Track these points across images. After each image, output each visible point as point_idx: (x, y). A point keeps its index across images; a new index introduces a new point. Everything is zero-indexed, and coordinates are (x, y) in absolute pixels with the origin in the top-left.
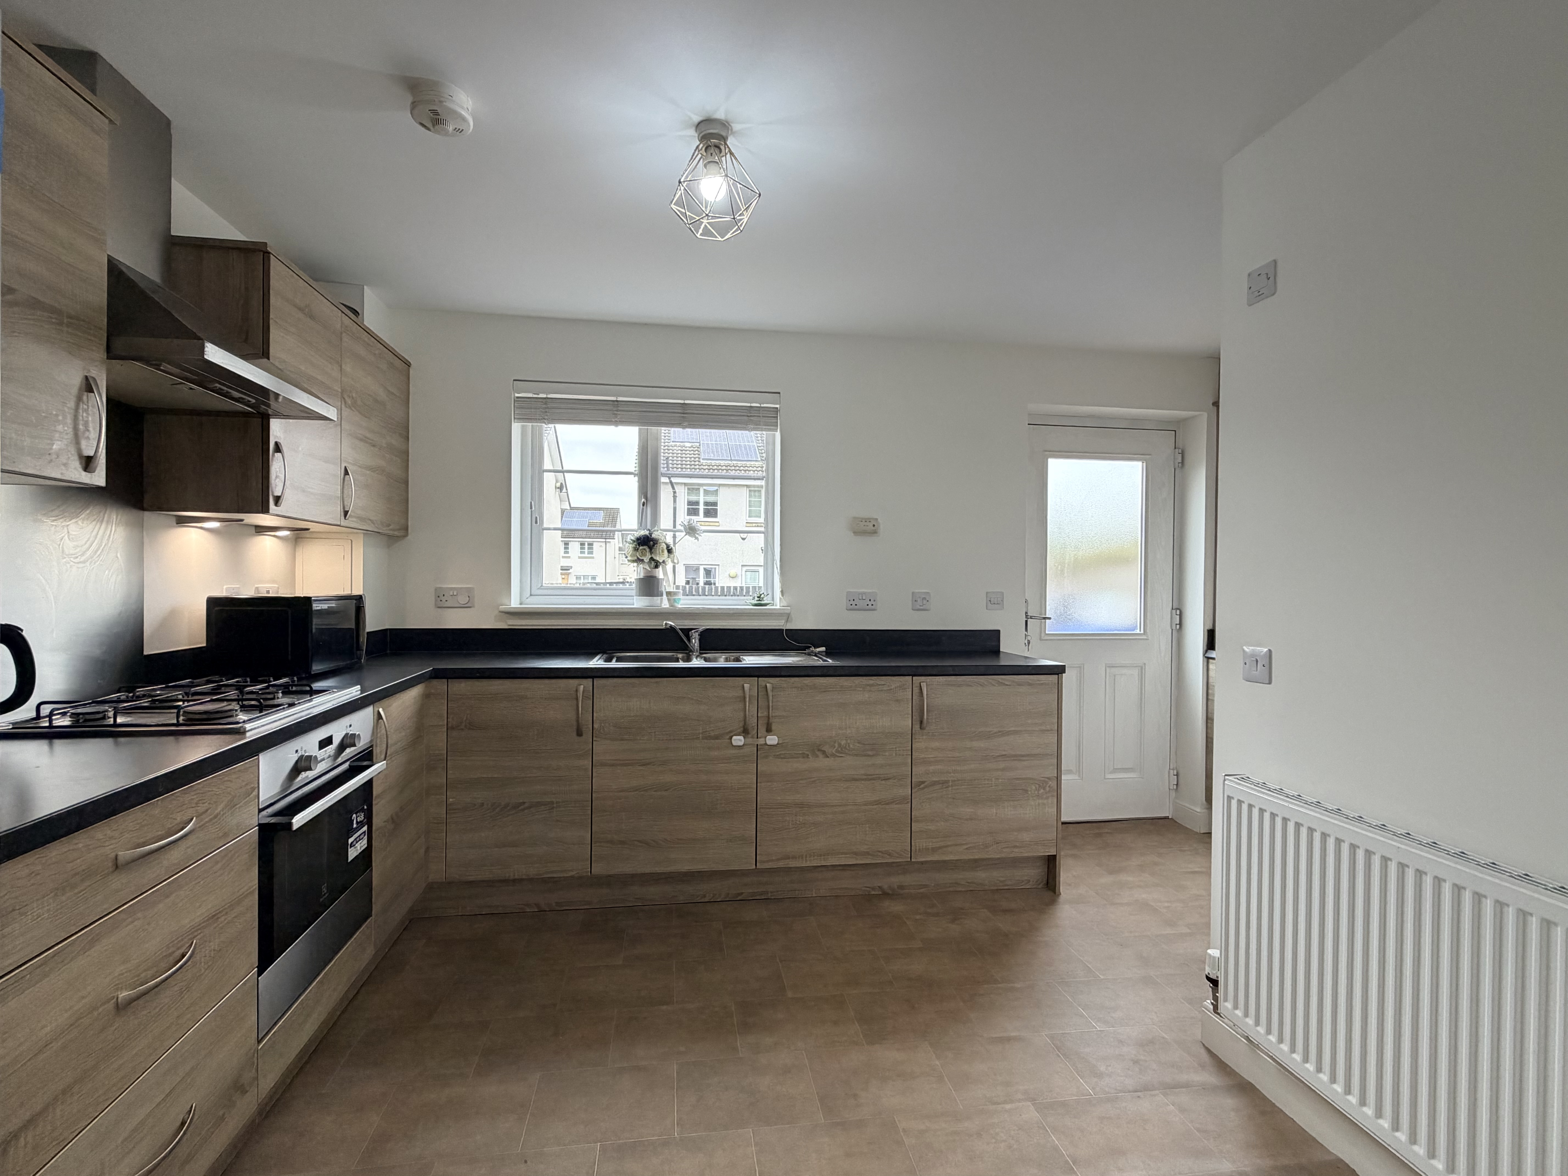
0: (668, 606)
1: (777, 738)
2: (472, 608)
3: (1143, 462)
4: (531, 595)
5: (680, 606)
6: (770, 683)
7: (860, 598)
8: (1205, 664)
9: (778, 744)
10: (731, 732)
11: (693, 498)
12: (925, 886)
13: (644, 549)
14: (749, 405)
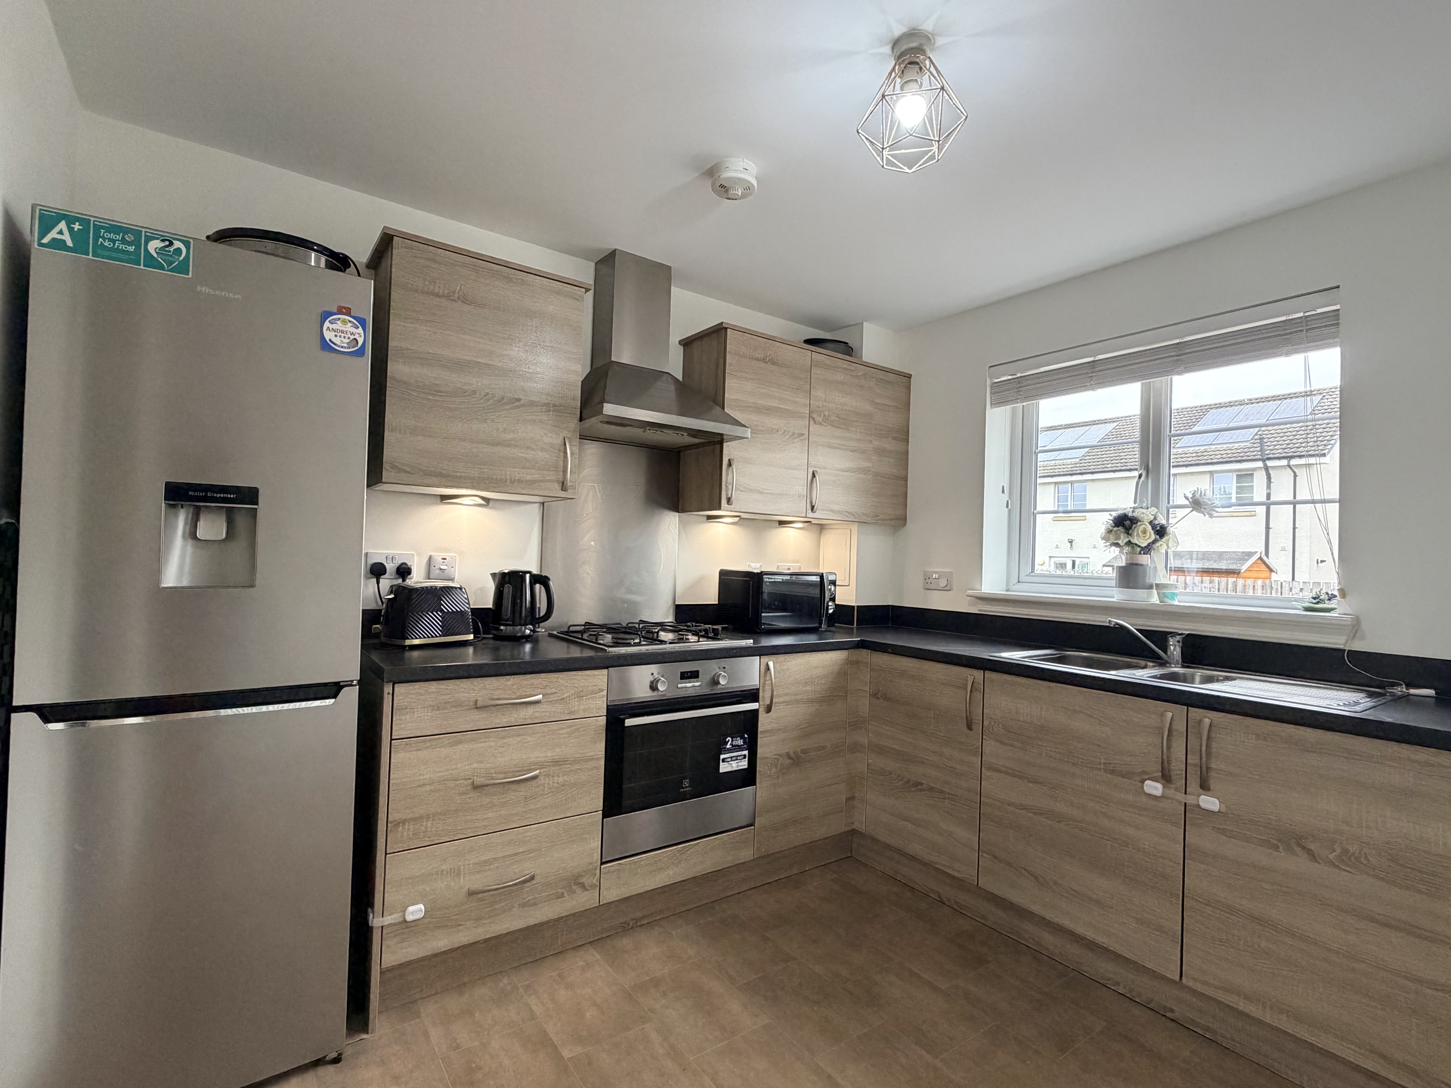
0: (1158, 602)
1: (1218, 803)
2: (950, 592)
4: (1019, 582)
5: (1174, 603)
6: (1208, 717)
9: (1219, 812)
10: (1142, 773)
14: (1283, 318)
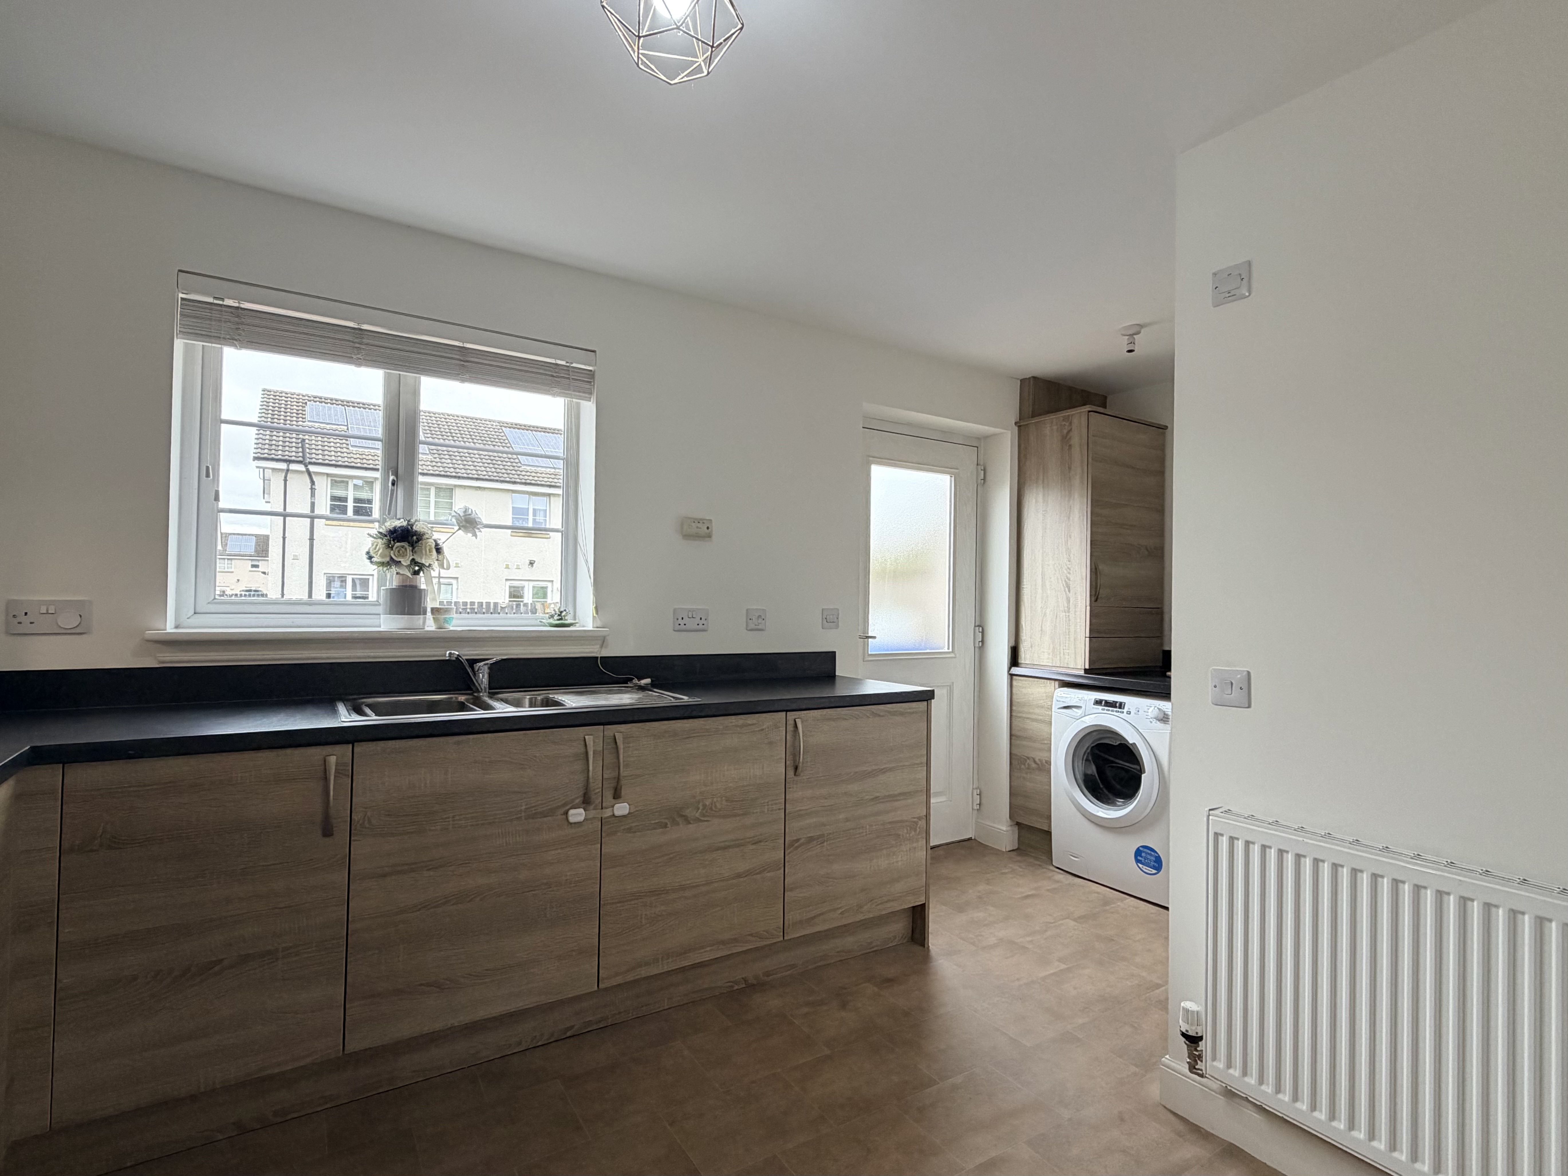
0: (434, 628)
1: (628, 806)
2: (89, 634)
3: (951, 477)
4: (195, 613)
5: (452, 628)
6: (620, 731)
7: (690, 616)
8: (1009, 681)
9: (629, 813)
10: (565, 804)
11: (340, 493)
12: (793, 966)
13: (403, 547)
14: (553, 361)
